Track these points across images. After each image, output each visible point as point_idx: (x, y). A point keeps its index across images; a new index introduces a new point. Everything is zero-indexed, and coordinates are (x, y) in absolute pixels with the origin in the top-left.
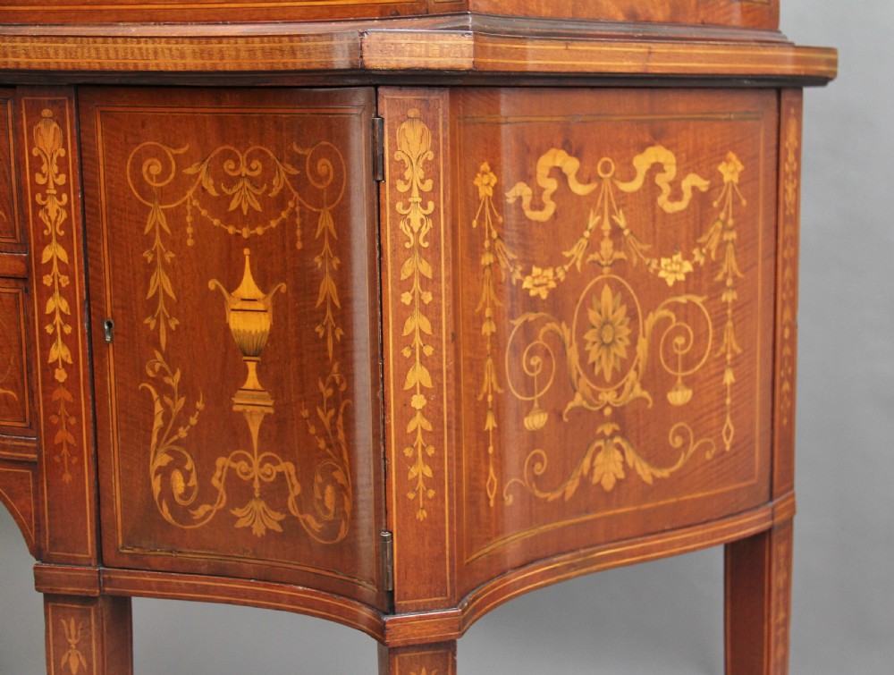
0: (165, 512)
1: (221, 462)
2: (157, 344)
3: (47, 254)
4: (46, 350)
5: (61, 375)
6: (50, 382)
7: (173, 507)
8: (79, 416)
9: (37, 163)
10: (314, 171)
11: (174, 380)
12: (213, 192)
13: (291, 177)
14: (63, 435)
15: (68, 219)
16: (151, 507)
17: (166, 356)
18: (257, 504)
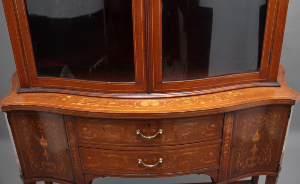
0: (238, 169)
1: (248, 159)
2: (241, 146)
3: (226, 138)
4: (223, 152)
5: (225, 155)
6: (223, 157)
8: (227, 160)
9: (226, 124)
11: (242, 151)
12: (254, 122)
13: (267, 117)
14: (224, 164)
15: (230, 132)
16: (236, 169)
17: (242, 148)
18: (252, 163)
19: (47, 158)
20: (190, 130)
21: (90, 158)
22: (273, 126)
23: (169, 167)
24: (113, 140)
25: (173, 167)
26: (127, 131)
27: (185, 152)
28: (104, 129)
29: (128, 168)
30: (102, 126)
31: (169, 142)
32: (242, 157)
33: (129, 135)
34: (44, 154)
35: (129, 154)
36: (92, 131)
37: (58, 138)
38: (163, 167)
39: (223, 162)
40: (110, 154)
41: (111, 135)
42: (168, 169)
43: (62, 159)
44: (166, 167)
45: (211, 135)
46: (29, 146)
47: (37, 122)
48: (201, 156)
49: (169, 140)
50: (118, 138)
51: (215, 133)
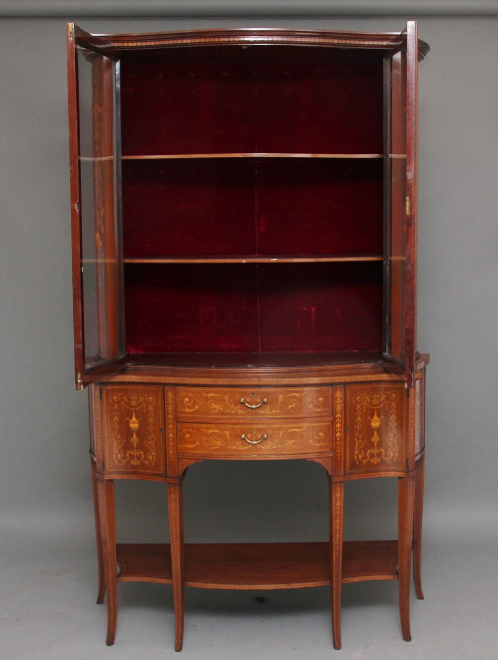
0: (357, 463)
1: (369, 451)
2: (357, 431)
3: (337, 416)
4: (336, 434)
5: (338, 439)
6: (336, 440)
7: (359, 461)
8: (341, 446)
9: (336, 399)
10: (391, 396)
11: (360, 437)
12: (369, 401)
13: (386, 397)
14: (338, 451)
15: (342, 409)
16: (354, 462)
17: (359, 433)
18: (376, 458)
19: (135, 445)
20: (296, 402)
21: (188, 436)
22: (393, 409)
23: (275, 447)
24: (216, 411)
25: (279, 446)
26: (231, 401)
27: (292, 428)
28: (207, 398)
29: (230, 447)
30: (205, 395)
31: (274, 414)
32: (361, 447)
33: (232, 405)
34: (132, 439)
35: (232, 428)
36: (194, 402)
37: (153, 415)
38: (268, 446)
39: (337, 448)
40: (210, 429)
41: (214, 406)
42: (273, 449)
43: (153, 444)
44: (271, 447)
45: (319, 410)
46: (117, 429)
47: (130, 397)
48: (310, 436)
49: (274, 412)
50: (222, 409)
51: (324, 409)
